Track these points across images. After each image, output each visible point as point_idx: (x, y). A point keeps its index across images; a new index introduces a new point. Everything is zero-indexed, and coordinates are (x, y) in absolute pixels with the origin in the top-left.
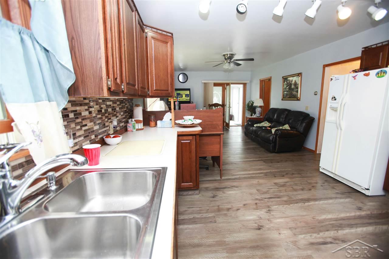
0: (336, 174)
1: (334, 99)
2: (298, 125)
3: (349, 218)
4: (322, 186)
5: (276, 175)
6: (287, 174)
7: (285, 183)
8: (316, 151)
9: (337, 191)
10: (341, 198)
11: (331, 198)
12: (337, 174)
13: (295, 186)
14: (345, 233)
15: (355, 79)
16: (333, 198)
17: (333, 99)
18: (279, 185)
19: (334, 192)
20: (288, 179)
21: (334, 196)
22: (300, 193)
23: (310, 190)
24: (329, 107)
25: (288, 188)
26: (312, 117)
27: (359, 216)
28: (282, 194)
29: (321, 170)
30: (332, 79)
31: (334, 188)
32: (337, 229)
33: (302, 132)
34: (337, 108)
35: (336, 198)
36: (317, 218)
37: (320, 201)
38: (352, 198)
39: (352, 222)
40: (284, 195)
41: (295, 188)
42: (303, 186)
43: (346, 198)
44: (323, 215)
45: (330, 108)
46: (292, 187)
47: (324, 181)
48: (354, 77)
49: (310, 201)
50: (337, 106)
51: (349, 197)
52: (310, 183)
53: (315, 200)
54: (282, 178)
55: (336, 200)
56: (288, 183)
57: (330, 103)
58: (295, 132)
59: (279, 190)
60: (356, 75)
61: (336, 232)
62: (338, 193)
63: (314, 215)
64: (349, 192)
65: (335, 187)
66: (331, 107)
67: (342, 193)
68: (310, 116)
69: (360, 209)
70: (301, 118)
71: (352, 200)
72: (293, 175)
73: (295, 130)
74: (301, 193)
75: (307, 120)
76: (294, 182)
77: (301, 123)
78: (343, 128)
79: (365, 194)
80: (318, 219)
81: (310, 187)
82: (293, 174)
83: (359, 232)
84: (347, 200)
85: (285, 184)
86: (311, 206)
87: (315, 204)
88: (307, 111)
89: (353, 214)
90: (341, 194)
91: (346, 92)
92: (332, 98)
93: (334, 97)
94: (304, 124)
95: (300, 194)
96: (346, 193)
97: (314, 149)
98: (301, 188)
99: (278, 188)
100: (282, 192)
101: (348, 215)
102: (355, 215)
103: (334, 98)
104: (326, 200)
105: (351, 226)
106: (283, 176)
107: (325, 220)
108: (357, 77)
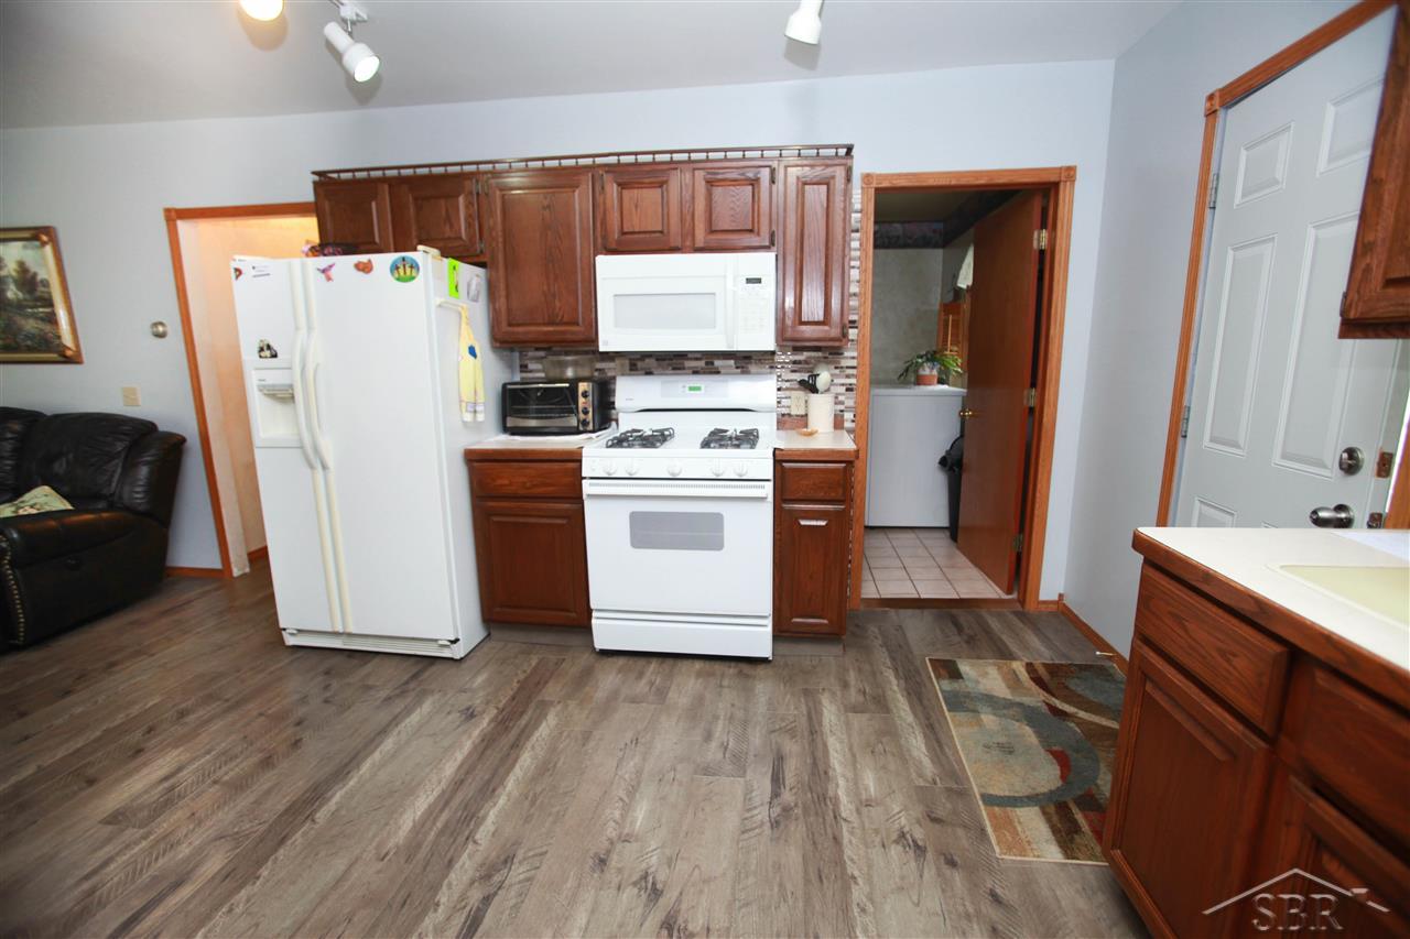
0: (350, 635)
1: (267, 353)
2: (112, 476)
3: (468, 769)
4: (326, 701)
5: (91, 772)
6: (150, 730)
7: (166, 785)
8: (231, 572)
9: (383, 694)
10: (408, 711)
11: (383, 732)
12: (354, 632)
13: (224, 769)
14: (492, 829)
15: (329, 279)
16: (388, 725)
17: (263, 354)
18: (146, 813)
19: (378, 702)
20: (175, 752)
21: (383, 717)
22: (265, 787)
23: (296, 744)
24: (256, 389)
25: (199, 795)
26: (170, 435)
27: (483, 740)
28: (184, 851)
29: (290, 641)
30: (239, 272)
31: (369, 688)
32: (467, 833)
33: (141, 508)
34: (291, 386)
35: (396, 720)
36: (391, 844)
37: (358, 766)
38: (432, 692)
39: (482, 774)
40: (201, 849)
41: (231, 774)
42: (259, 744)
43: (418, 702)
44: (401, 814)
45: (261, 390)
46: (215, 782)
47: (321, 678)
48: (324, 271)
49: (327, 791)
50: (288, 382)
51: (424, 693)
52: (280, 717)
53: (341, 773)
54: (133, 765)
55: (399, 728)
56: (185, 772)
57: (257, 369)
58: (105, 515)
59: (157, 842)
60: (331, 266)
61: (471, 846)
62: (388, 699)
63: (374, 844)
64: (415, 676)
65: (370, 682)
66: (264, 386)
67: (397, 691)
68: (162, 428)
69: (472, 716)
70: (120, 446)
71: (437, 696)
72: (187, 719)
73: (101, 505)
74: (269, 784)
75: (153, 451)
76: (208, 752)
77: (124, 468)
78: (331, 463)
79: (452, 659)
80: (397, 846)
81: (290, 730)
82: (182, 714)
83: (516, 793)
84: (427, 706)
85: (172, 788)
86: (343, 812)
87: (351, 795)
88: (136, 409)
89: (468, 746)
90: (397, 696)
91: (310, 328)
92: (262, 350)
93: (269, 347)
94: (144, 471)
95: (268, 792)
96: (407, 683)
97: (217, 565)
98: (255, 759)
99: (144, 837)
100: (179, 843)
101: (460, 756)
102: (473, 743)
103: (268, 351)
104: (373, 752)
105: (489, 790)
106: (139, 751)
107: (419, 828)
108: (333, 272)
